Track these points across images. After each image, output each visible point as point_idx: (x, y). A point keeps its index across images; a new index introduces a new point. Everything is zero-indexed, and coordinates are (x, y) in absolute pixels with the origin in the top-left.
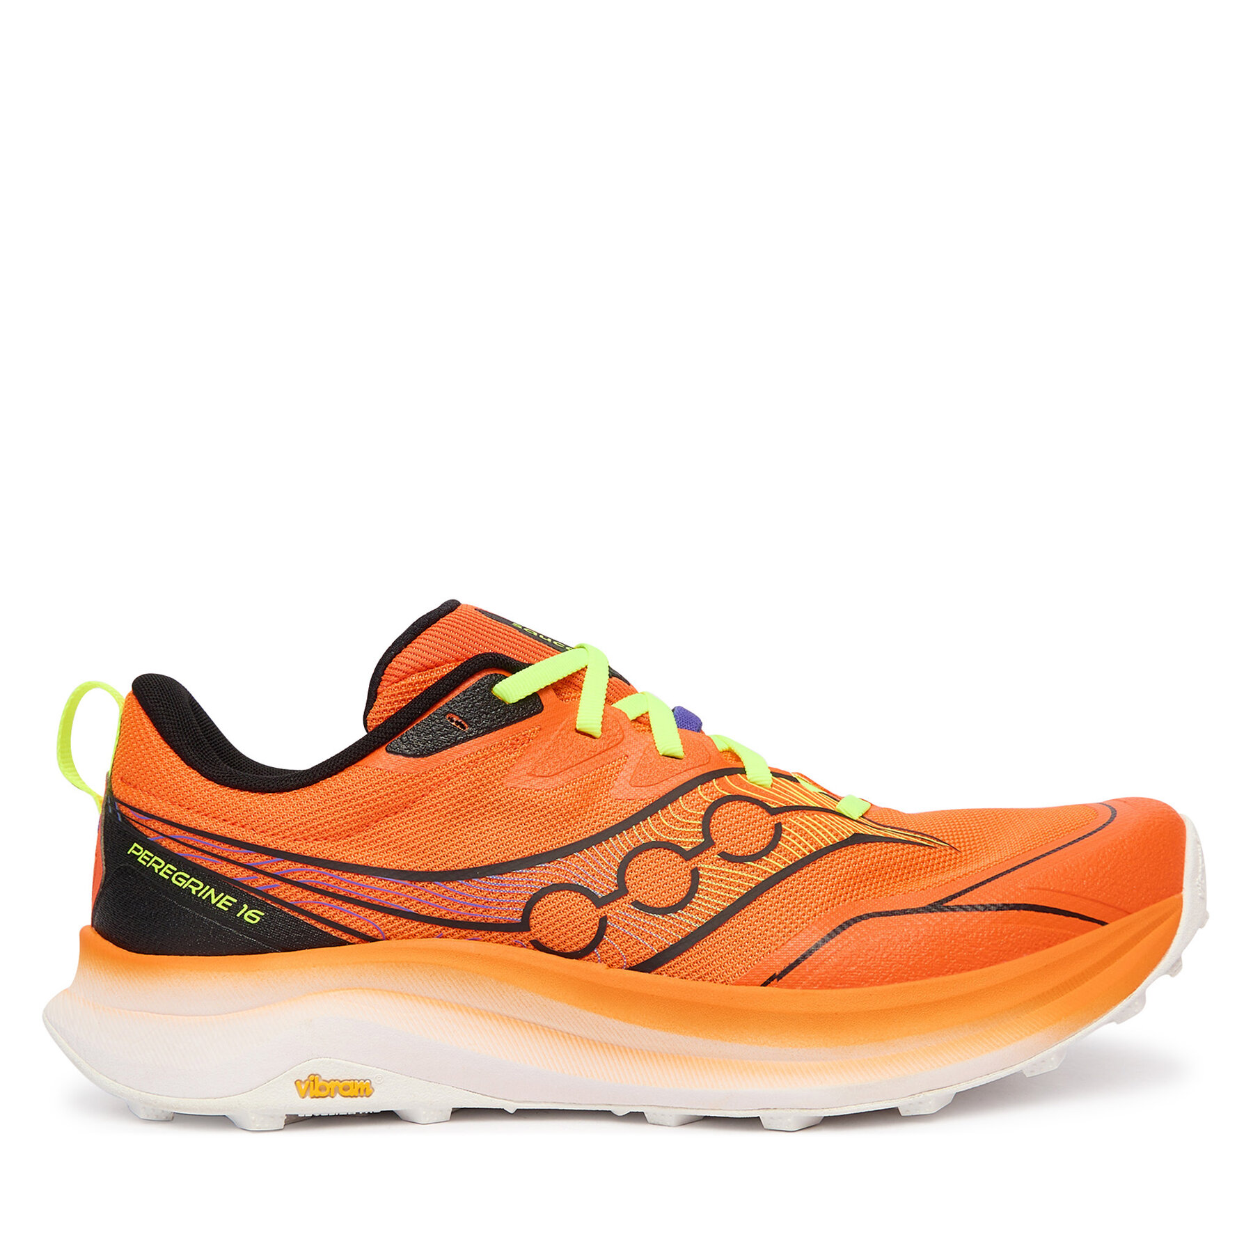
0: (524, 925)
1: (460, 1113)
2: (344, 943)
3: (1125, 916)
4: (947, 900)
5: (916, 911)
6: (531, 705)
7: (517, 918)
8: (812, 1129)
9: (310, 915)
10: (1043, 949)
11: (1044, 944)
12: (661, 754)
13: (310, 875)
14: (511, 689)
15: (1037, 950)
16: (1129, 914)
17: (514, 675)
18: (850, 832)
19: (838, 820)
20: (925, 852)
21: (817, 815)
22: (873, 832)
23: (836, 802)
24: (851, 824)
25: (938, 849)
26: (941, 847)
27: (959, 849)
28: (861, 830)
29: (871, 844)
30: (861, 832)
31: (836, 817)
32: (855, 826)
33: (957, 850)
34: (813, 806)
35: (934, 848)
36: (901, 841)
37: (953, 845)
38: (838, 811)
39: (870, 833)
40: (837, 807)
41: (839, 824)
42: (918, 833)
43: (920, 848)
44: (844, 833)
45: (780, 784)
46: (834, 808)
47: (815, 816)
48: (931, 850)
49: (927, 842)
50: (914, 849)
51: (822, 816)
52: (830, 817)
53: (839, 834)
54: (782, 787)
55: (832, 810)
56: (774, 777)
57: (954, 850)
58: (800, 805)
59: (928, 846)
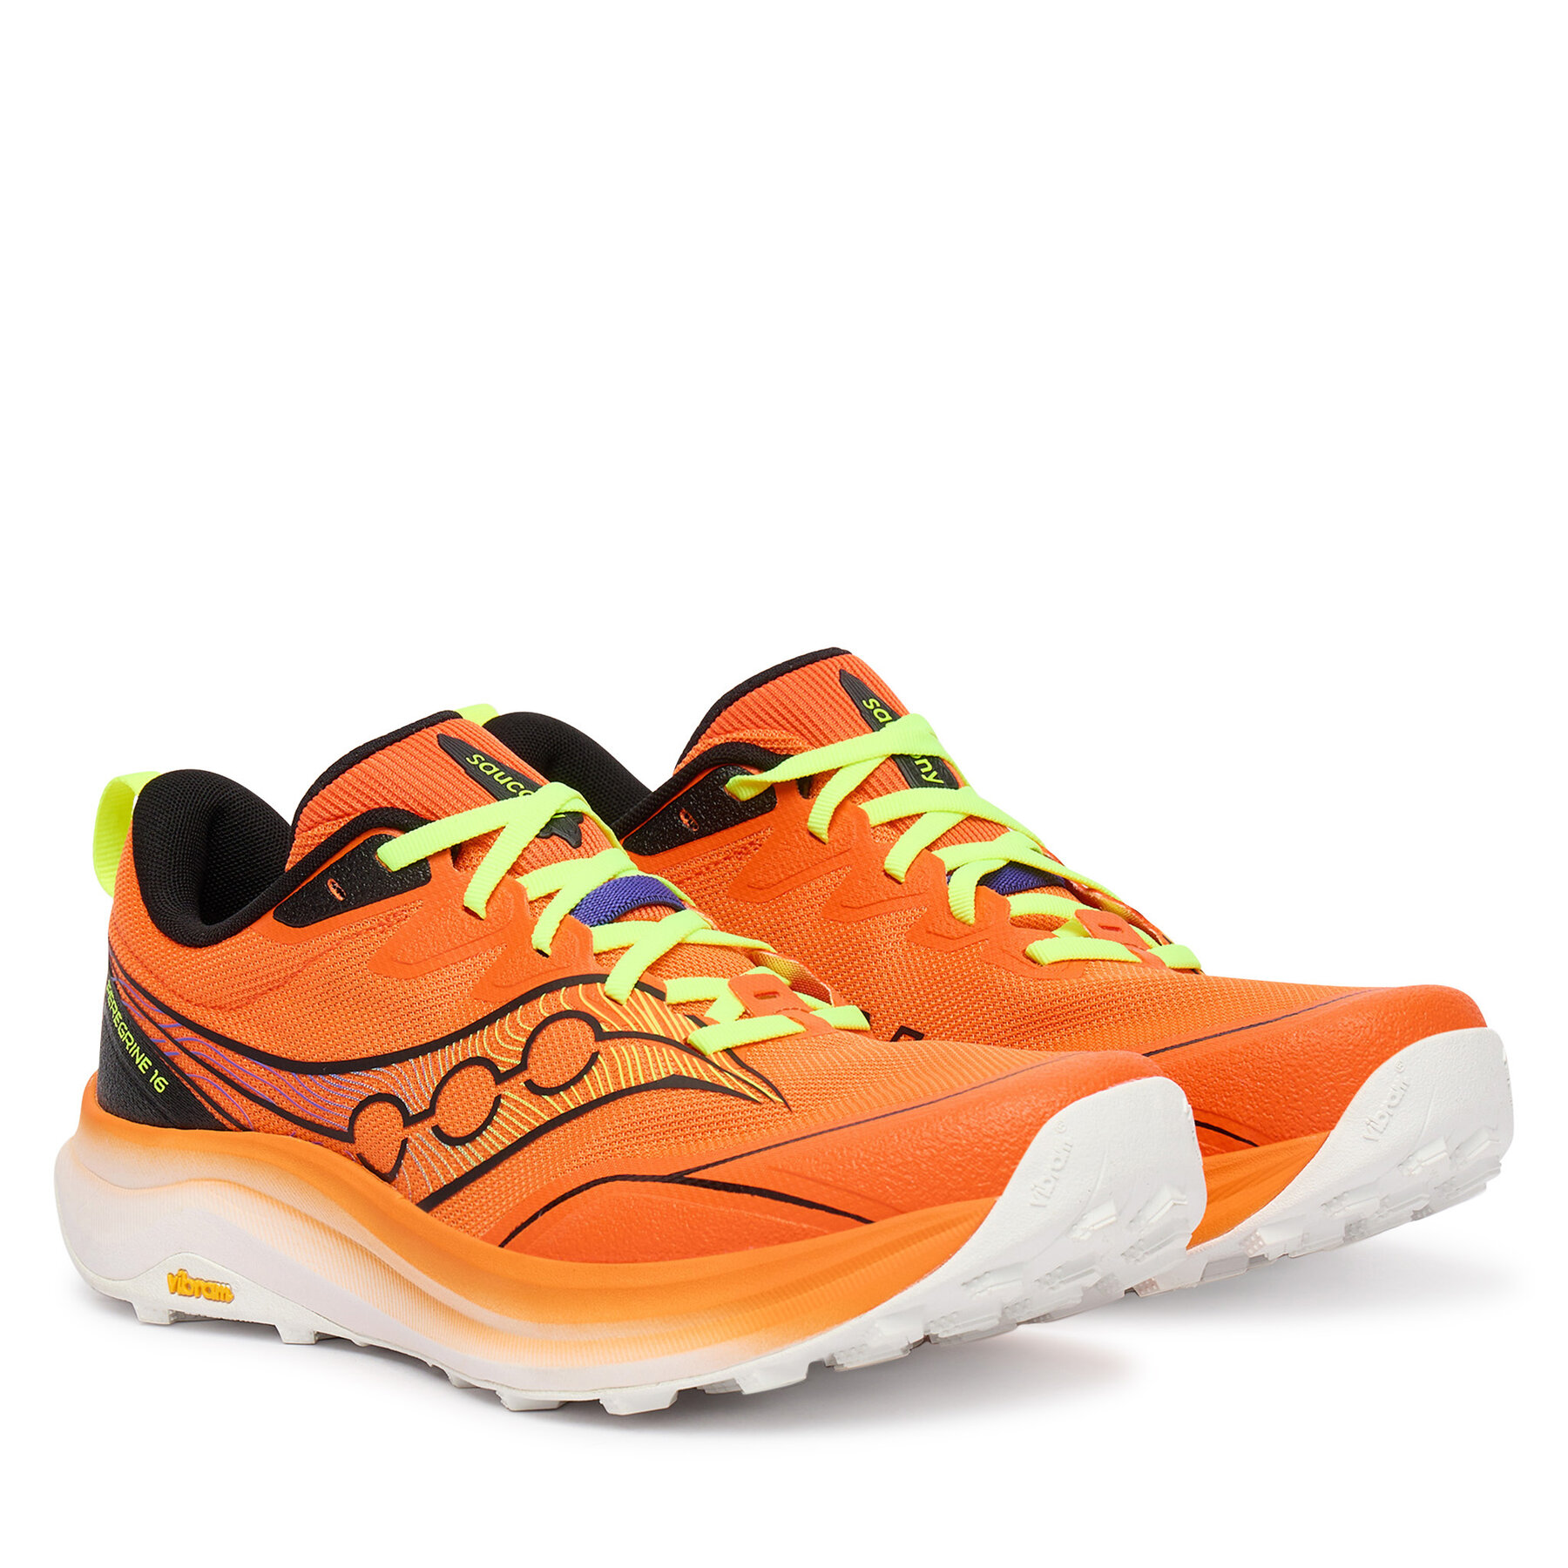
0: (348, 1136)
1: (324, 1340)
2: (223, 1128)
3: (893, 1215)
4: (690, 1171)
5: (654, 1178)
6: (417, 873)
7: (344, 1126)
8: (540, 1413)
9: (199, 1089)
10: (773, 1244)
11: (776, 1238)
12: (534, 947)
13: (201, 1046)
14: (397, 852)
15: (768, 1243)
16: (902, 1212)
17: (407, 834)
18: (668, 1072)
19: (670, 1056)
20: (745, 1108)
21: (649, 1046)
22: (704, 1075)
23: (693, 1029)
24: (683, 1062)
25: (764, 1106)
26: (772, 1103)
27: (793, 1109)
28: (688, 1071)
29: (682, 1091)
30: (685, 1074)
31: (672, 1052)
32: (685, 1066)
33: (790, 1110)
34: (656, 1033)
35: (760, 1103)
36: (725, 1091)
37: (791, 1103)
38: (688, 1042)
39: (695, 1077)
40: (690, 1037)
41: (664, 1061)
42: (765, 1082)
43: (743, 1102)
44: (660, 1074)
45: (638, 1000)
46: (684, 1037)
47: (646, 1047)
48: (755, 1106)
49: (760, 1095)
50: (734, 1103)
51: (654, 1048)
52: (664, 1050)
53: (651, 1075)
54: (638, 1004)
55: (678, 1040)
56: (636, 990)
57: (786, 1110)
58: (640, 1030)
59: (754, 1101)
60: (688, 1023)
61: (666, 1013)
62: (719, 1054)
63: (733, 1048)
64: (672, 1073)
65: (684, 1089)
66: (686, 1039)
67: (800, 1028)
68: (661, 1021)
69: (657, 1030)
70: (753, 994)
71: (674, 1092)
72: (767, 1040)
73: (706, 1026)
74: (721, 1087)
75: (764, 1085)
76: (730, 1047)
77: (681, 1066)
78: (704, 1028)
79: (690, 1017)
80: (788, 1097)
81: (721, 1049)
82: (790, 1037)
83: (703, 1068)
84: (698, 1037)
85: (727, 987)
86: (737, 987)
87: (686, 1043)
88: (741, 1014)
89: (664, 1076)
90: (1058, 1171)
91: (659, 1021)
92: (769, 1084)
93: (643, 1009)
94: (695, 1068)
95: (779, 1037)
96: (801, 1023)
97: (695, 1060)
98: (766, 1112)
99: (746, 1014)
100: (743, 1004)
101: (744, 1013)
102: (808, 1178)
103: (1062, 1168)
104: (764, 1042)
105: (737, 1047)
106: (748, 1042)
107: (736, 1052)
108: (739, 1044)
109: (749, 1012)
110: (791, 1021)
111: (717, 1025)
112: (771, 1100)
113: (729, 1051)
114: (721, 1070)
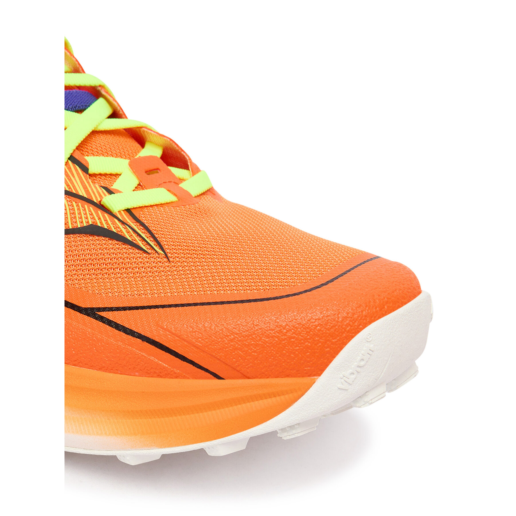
3: (241, 378)
16: (249, 378)
18: (88, 222)
19: (90, 211)
20: (138, 255)
21: (76, 203)
22: (112, 226)
23: (105, 195)
24: (98, 216)
25: (151, 255)
26: (157, 254)
27: (171, 259)
28: (101, 223)
29: (97, 238)
30: (99, 225)
31: (91, 208)
32: (99, 219)
33: (169, 260)
34: (81, 194)
35: (149, 254)
36: (125, 241)
37: (169, 255)
38: (102, 203)
39: (106, 227)
40: (103, 200)
41: (86, 214)
42: (153, 238)
43: (137, 251)
44: (82, 222)
45: (69, 168)
46: (99, 200)
47: (74, 203)
48: (145, 255)
49: (149, 247)
50: (131, 251)
51: (80, 204)
52: (86, 206)
53: (76, 222)
54: (70, 171)
55: (95, 201)
56: (69, 161)
57: (165, 260)
58: (70, 190)
59: (145, 252)
60: (103, 191)
61: (88, 183)
62: (122, 212)
63: (131, 209)
64: (91, 223)
65: (98, 236)
66: (100, 201)
67: (174, 199)
68: (85, 188)
69: (82, 192)
70: (144, 171)
71: (91, 238)
72: (153, 205)
73: (114, 194)
74: (123, 237)
75: (152, 239)
76: (129, 208)
77: (96, 218)
78: (112, 195)
79: (104, 188)
80: (168, 251)
81: (124, 209)
82: (169, 205)
83: (111, 221)
84: (108, 201)
85: (128, 166)
86: (134, 166)
87: (100, 204)
88: (136, 185)
89: (85, 225)
90: (360, 367)
91: (84, 188)
92: (155, 239)
93: (74, 177)
94: (106, 220)
95: (161, 204)
96: (175, 195)
97: (106, 215)
98: (152, 260)
99: (140, 187)
100: (138, 178)
101: (138, 185)
102: (183, 339)
103: (364, 365)
104: (151, 206)
105: (134, 208)
106: (141, 206)
107: (133, 211)
108: (135, 207)
109: (141, 184)
110: (168, 192)
111: (121, 194)
112: (156, 252)
113: (129, 211)
114: (123, 223)
